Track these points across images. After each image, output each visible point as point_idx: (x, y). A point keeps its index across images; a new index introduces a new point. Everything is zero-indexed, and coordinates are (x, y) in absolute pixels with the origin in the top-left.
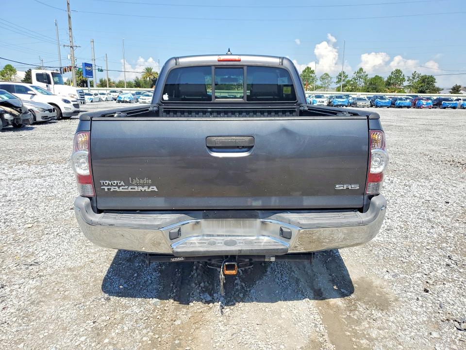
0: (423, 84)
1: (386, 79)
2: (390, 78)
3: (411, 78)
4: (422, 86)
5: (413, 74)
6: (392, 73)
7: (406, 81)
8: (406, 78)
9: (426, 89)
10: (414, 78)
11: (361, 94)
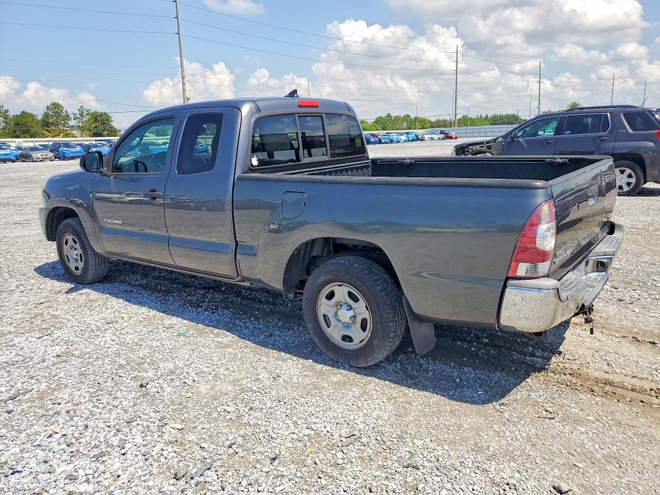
0: (96, 124)
1: (40, 117)
2: (46, 116)
3: (78, 116)
4: (96, 127)
5: (79, 110)
6: (48, 108)
7: (72, 119)
8: (72, 116)
9: (103, 131)
10: (82, 115)
11: (24, 142)
